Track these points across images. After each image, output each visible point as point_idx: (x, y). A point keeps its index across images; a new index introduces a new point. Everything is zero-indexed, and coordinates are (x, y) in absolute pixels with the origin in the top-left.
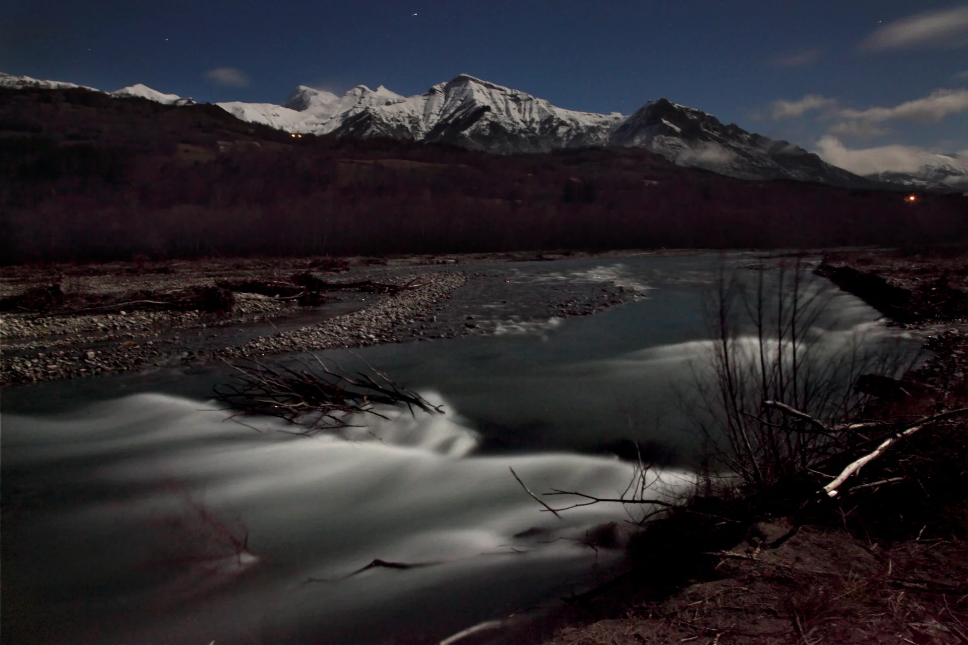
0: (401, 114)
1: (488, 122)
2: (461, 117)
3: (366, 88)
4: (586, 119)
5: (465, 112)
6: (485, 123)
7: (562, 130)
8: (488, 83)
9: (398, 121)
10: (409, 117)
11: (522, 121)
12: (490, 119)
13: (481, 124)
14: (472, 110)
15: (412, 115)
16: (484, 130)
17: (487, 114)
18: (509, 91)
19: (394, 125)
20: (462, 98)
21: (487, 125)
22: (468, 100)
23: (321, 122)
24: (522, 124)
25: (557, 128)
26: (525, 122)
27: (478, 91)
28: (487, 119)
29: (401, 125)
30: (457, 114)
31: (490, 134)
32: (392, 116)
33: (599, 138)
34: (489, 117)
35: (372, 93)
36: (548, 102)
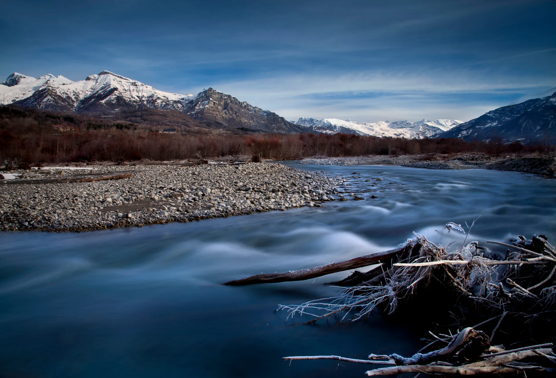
0: (69, 90)
1: (116, 96)
2: (102, 93)
3: (52, 76)
4: (173, 97)
5: (104, 91)
6: (114, 97)
7: (159, 101)
8: (119, 76)
9: (67, 94)
10: (74, 92)
11: (137, 96)
12: (117, 95)
13: (111, 97)
14: (108, 89)
15: (75, 91)
16: (113, 100)
17: (116, 92)
18: (131, 81)
19: (64, 96)
20: (105, 83)
21: (115, 98)
22: (108, 84)
23: (22, 93)
24: (137, 98)
25: (156, 101)
26: (138, 97)
27: (114, 80)
28: (115, 95)
29: (68, 96)
30: (100, 92)
31: (115, 103)
32: (63, 91)
33: (178, 106)
34: (117, 94)
35: (55, 79)
36: (152, 87)
